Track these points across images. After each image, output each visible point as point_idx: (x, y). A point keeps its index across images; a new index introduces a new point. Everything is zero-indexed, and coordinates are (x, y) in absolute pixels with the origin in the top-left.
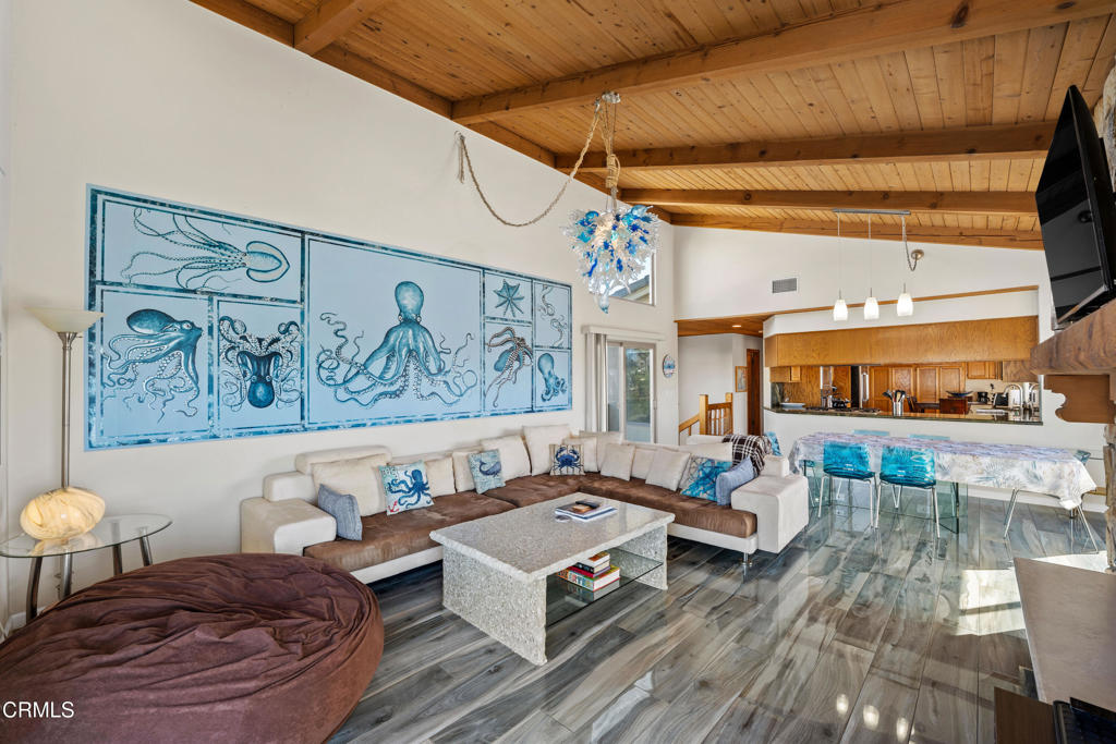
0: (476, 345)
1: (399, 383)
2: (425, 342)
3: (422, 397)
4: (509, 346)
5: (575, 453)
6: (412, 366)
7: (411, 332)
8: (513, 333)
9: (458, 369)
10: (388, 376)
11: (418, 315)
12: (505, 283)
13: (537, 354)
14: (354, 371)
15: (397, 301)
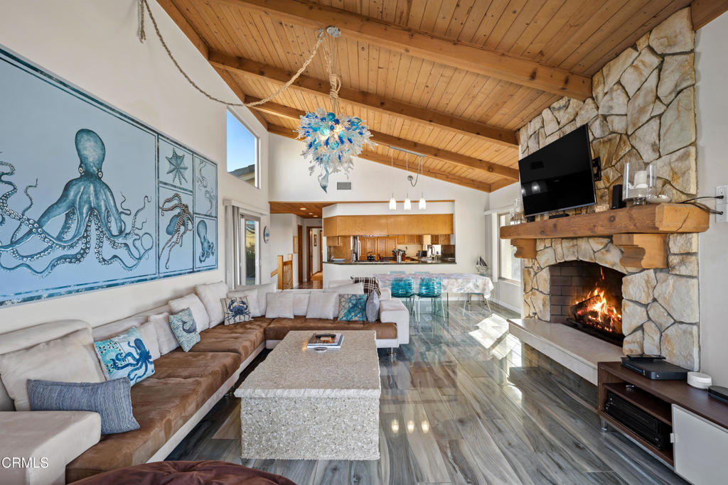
0: (151, 208)
1: (80, 246)
2: (106, 201)
3: (104, 260)
4: (177, 211)
5: (243, 303)
6: (93, 227)
7: (92, 188)
8: (180, 199)
9: (137, 231)
10: (68, 236)
11: (100, 169)
12: (174, 152)
13: (197, 220)
14: (25, 229)
15: (78, 150)
